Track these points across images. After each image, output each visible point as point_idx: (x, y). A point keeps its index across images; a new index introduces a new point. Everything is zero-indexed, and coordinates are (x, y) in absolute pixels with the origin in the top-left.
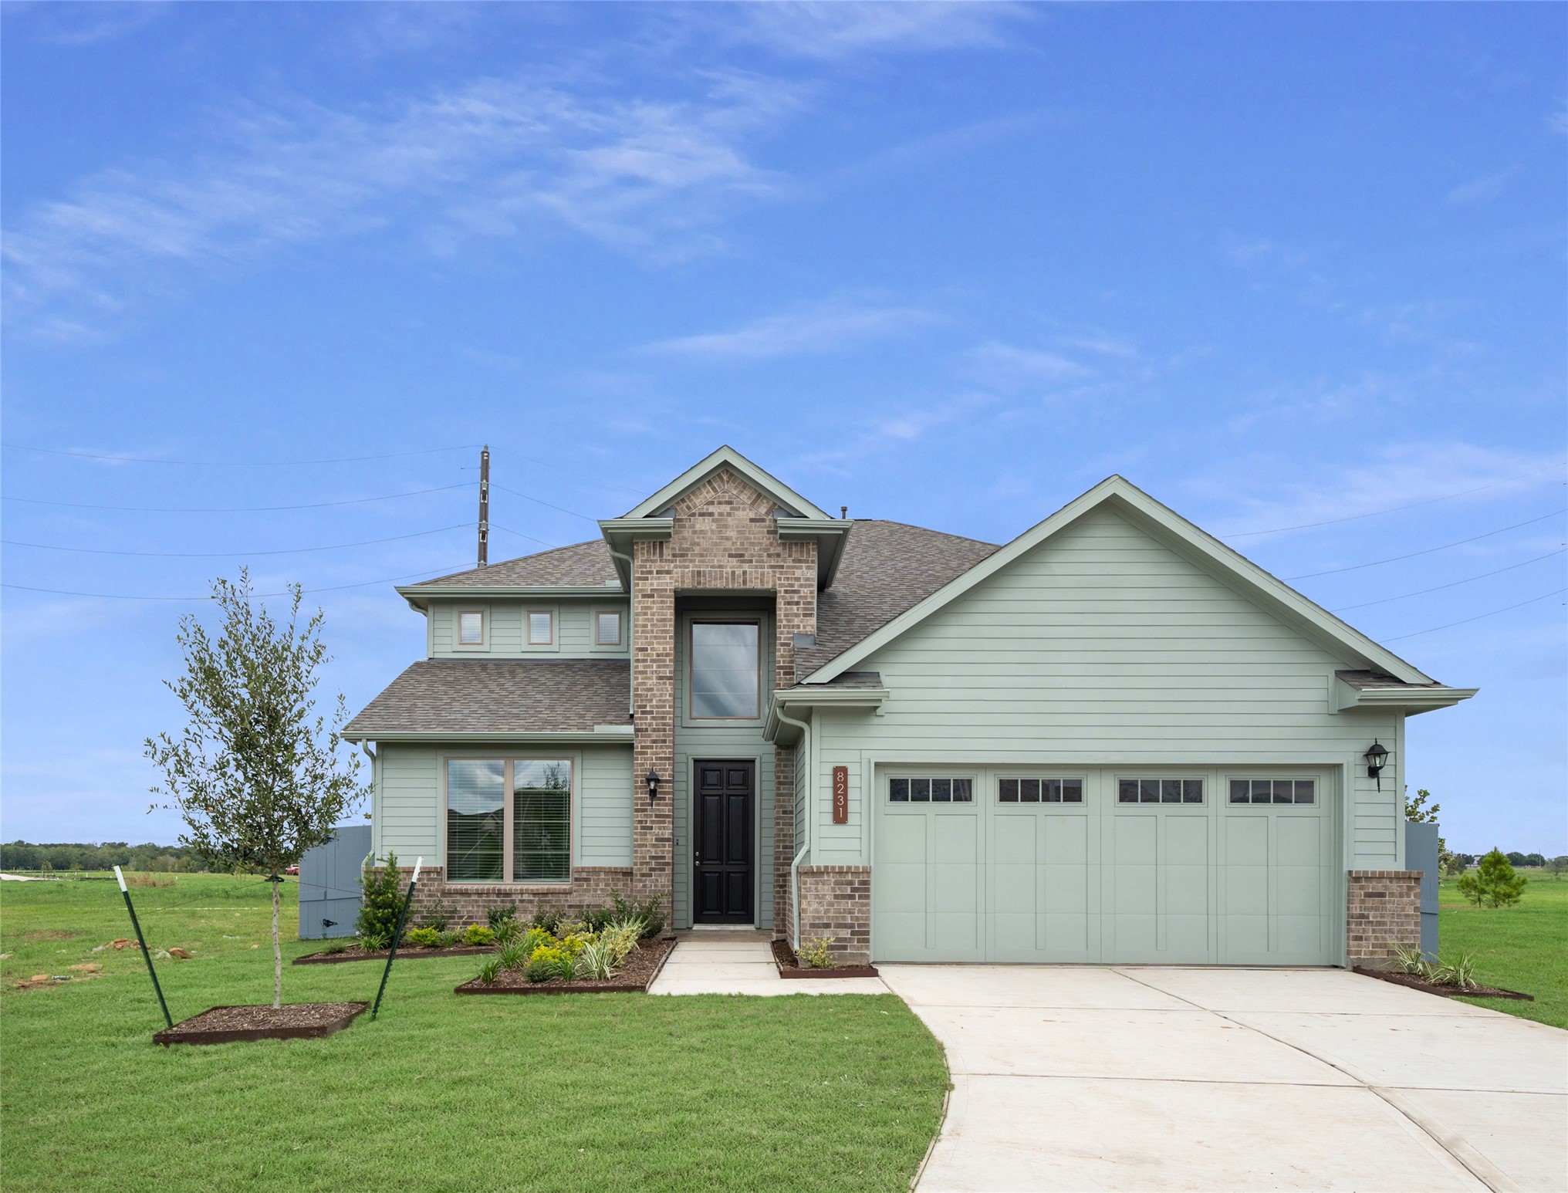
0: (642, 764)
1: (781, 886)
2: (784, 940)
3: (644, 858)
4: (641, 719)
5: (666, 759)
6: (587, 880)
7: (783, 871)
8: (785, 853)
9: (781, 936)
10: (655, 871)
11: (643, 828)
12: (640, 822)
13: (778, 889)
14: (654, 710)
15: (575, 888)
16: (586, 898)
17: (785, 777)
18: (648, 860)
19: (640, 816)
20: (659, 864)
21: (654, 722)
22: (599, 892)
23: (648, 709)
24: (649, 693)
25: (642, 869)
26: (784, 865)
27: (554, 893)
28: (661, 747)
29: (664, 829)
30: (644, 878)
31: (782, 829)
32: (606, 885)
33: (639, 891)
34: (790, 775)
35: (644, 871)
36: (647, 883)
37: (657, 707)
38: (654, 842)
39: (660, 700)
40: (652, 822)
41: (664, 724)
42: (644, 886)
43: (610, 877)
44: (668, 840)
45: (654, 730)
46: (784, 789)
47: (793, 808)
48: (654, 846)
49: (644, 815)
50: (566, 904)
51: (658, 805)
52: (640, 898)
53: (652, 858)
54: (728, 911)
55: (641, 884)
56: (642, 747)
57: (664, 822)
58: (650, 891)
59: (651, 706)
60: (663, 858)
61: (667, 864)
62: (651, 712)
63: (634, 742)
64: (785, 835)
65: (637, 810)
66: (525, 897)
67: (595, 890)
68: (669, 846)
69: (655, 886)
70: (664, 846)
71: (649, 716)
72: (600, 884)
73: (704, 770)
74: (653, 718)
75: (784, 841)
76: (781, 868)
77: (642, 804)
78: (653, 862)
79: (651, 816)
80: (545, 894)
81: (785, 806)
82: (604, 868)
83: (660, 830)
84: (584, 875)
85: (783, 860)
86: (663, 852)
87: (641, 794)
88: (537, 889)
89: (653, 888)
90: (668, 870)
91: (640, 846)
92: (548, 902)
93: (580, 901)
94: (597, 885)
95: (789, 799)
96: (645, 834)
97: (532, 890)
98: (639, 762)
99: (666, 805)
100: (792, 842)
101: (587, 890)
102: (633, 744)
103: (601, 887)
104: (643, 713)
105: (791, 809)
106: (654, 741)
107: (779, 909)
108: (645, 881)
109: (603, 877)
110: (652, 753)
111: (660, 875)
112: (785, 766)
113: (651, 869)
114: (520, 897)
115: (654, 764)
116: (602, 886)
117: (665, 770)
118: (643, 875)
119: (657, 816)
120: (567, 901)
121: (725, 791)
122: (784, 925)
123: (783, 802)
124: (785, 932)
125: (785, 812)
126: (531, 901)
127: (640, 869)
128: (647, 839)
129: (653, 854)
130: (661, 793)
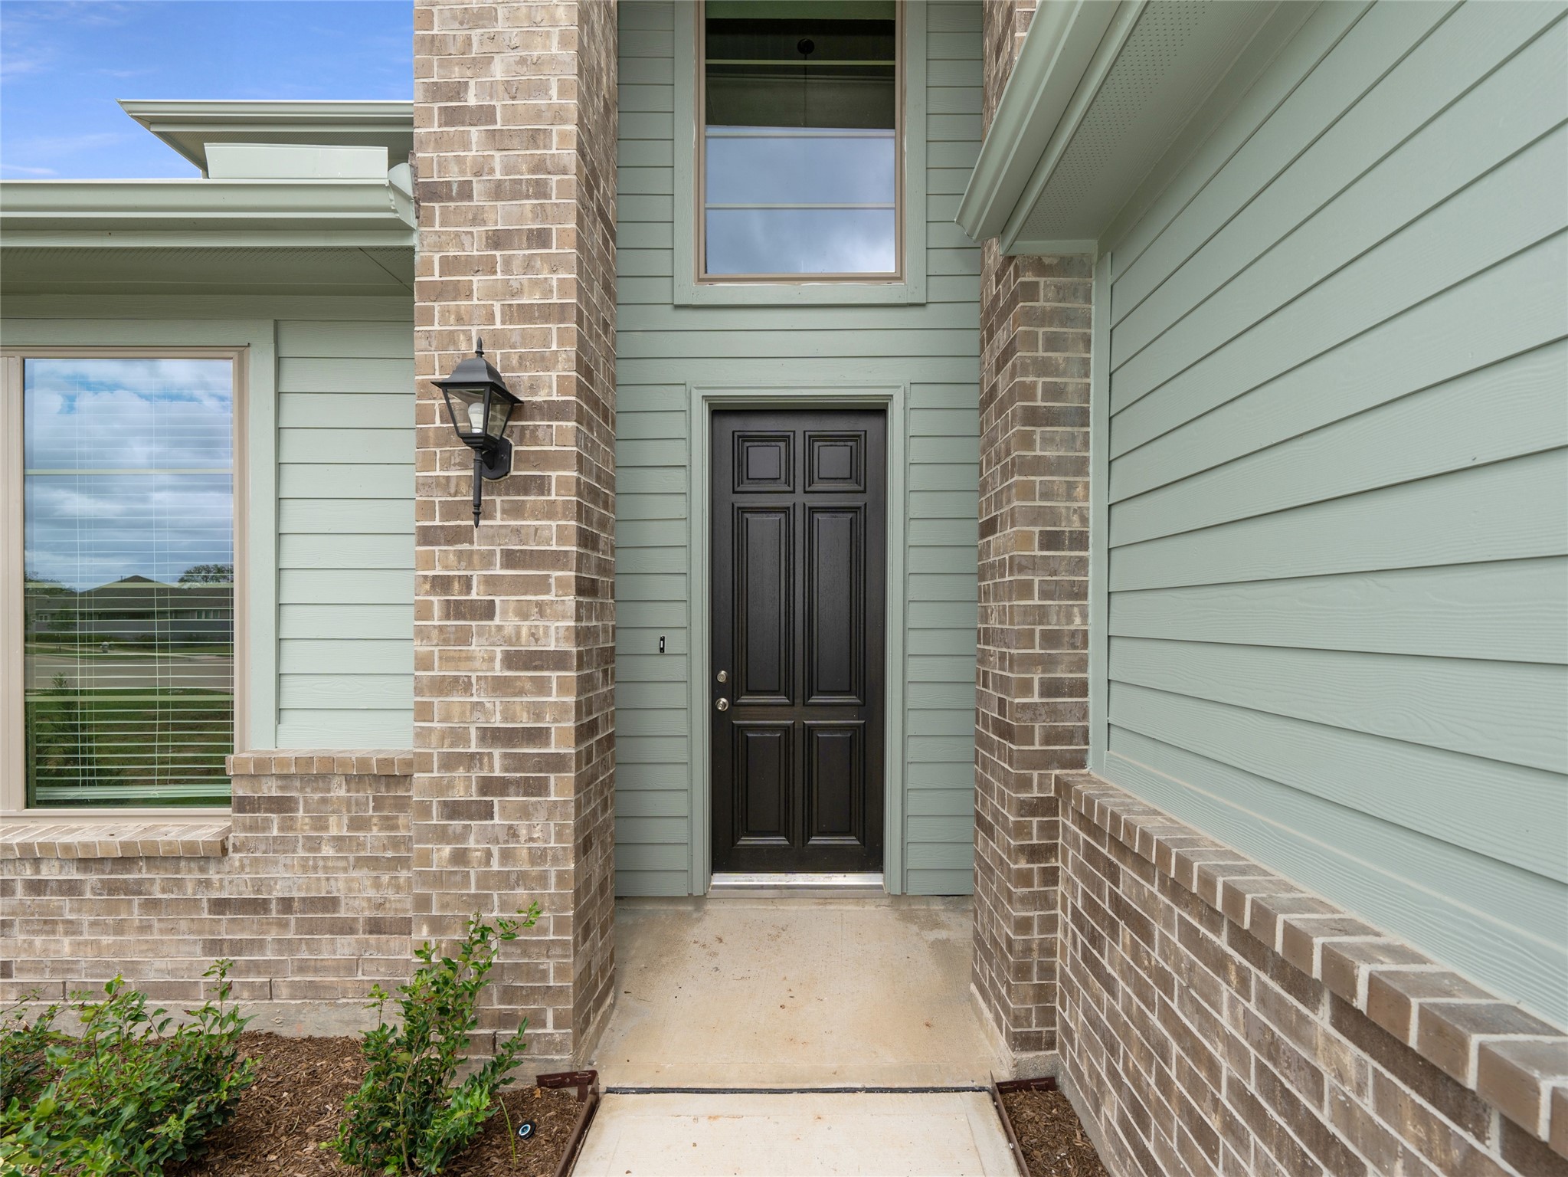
0: (450, 339)
1: (1035, 853)
2: (1048, 1084)
3: (458, 736)
4: (439, 141)
5: (547, 312)
6: (281, 805)
7: (1041, 788)
8: (1054, 712)
9: (1036, 1064)
10: (503, 792)
11: (455, 610)
12: (441, 584)
13: (1023, 864)
14: (498, 105)
15: (237, 836)
16: (275, 873)
17: (1054, 392)
18: (473, 748)
19: (444, 560)
20: (518, 762)
21: (498, 155)
22: (327, 851)
23: (472, 101)
24: (476, 34)
25: (450, 786)
26: (1047, 765)
27: (154, 859)
28: (528, 265)
29: (541, 613)
30: (457, 824)
31: (1042, 614)
32: (357, 824)
33: (438, 879)
34: (1072, 382)
35: (459, 795)
36: (471, 843)
37: (512, 90)
38: (498, 670)
39: (522, 61)
40: (491, 582)
41: (539, 166)
42: (460, 857)
43: (370, 793)
44: (557, 660)
45: (498, 192)
46: (1047, 441)
47: (1084, 520)
48: (500, 686)
49: (460, 554)
50: (204, 896)
51: (516, 510)
52: (444, 906)
53: (492, 736)
54: (810, 835)
55: (447, 850)
56: (448, 265)
57: (542, 585)
58: (484, 879)
59: (491, 89)
60: (537, 735)
61: (556, 763)
62: (485, 115)
63: (414, 241)
64: (1051, 638)
65: (427, 536)
66: (49, 872)
67: (313, 844)
68: (563, 688)
69: (506, 855)
70: (542, 687)
71: (475, 133)
72: (333, 820)
73: (744, 439)
74: (495, 138)
75: (1048, 663)
76: (1035, 774)
77: (450, 510)
78: (497, 753)
79: (487, 559)
80: (126, 861)
81: (1052, 515)
82: (344, 763)
83: (525, 616)
84: (270, 789)
85: (1047, 740)
86: (537, 712)
87: (446, 465)
88: (86, 846)
89: (495, 866)
90: (561, 789)
91: (443, 686)
92: (136, 888)
93: (259, 885)
94: (320, 824)
95: (1071, 486)
96: (464, 636)
97: (67, 848)
98: (436, 327)
99: (550, 511)
100: (1082, 664)
101: (283, 845)
102: (411, 250)
103: (334, 831)
104: (452, 116)
105: (1076, 526)
106: (497, 240)
107: (1027, 950)
108: (463, 837)
109: (342, 793)
110: (492, 293)
111: (525, 812)
112: (1053, 342)
113: (488, 786)
114: (28, 873)
115: (499, 339)
116: (337, 827)
117: (544, 362)
118: (454, 810)
119: (511, 559)
120: (207, 884)
121: (800, 499)
122: (1048, 1016)
123: (1045, 496)
124: (1051, 1045)
125: (1051, 540)
126: (71, 888)
127: (439, 787)
128: (470, 658)
129: (497, 722)
130: (524, 458)
